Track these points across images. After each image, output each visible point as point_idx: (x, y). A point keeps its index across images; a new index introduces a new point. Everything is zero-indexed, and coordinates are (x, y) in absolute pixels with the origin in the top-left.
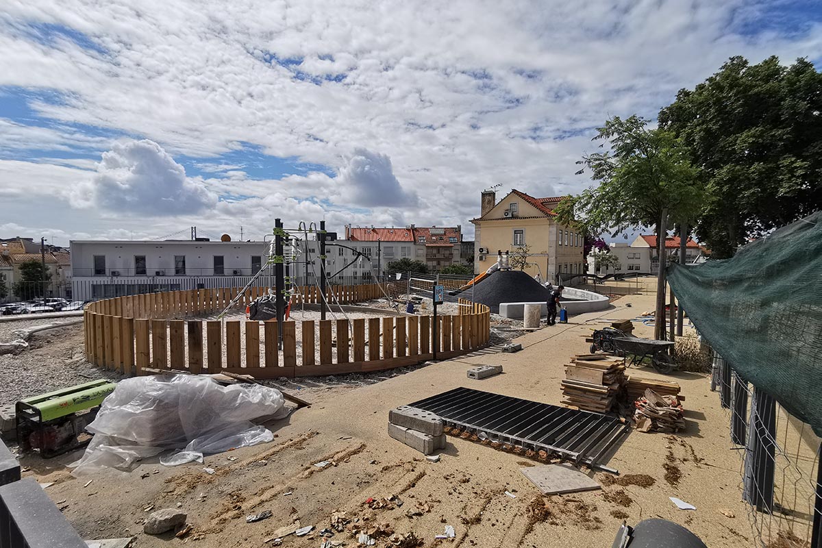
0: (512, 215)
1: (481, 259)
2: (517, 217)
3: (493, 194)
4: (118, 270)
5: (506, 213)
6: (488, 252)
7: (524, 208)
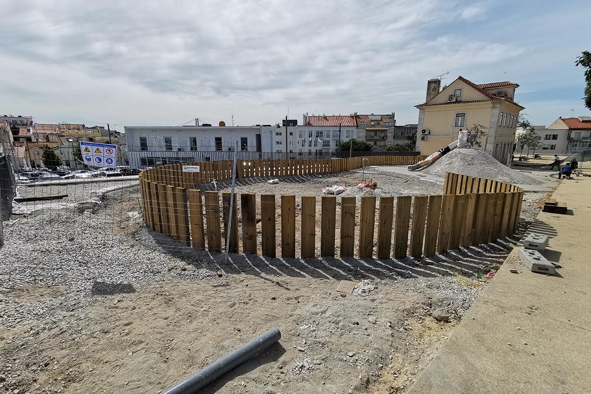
0: (456, 100)
1: (423, 139)
2: (460, 102)
3: (438, 82)
5: (450, 98)
6: (430, 133)
7: (468, 93)
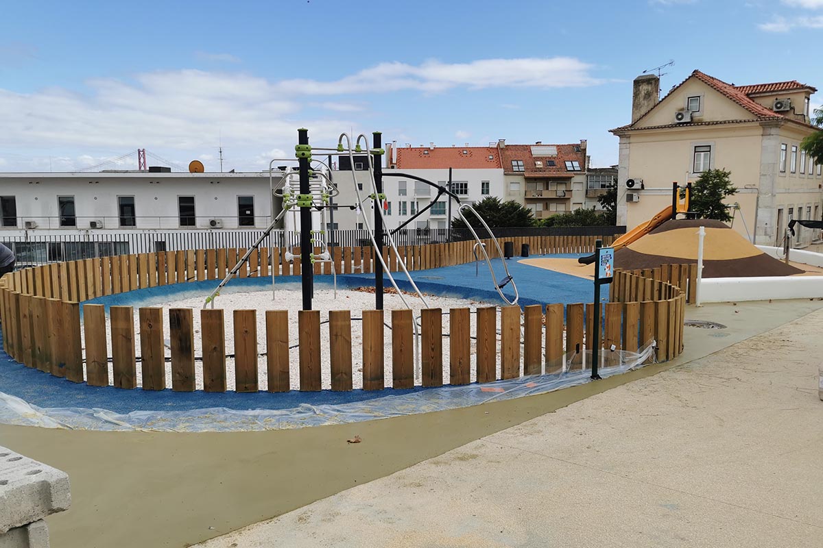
0: (692, 118)
1: (630, 198)
2: (700, 123)
4: (33, 219)
5: (680, 115)
6: (643, 186)
